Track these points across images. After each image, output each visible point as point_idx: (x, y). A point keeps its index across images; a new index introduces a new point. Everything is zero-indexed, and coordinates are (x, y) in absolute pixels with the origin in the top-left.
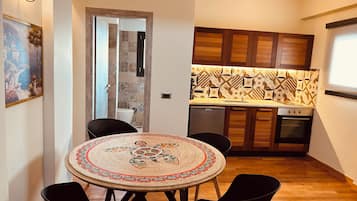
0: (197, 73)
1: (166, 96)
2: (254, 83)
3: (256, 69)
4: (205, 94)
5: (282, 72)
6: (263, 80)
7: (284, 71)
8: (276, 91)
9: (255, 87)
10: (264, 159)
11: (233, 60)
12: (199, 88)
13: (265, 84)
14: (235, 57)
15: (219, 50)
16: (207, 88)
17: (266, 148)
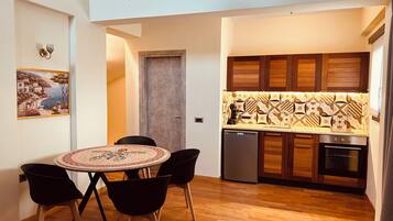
0: (244, 99)
1: (199, 120)
2: (306, 108)
3: (308, 93)
4: (253, 120)
5: (342, 96)
6: (318, 105)
7: (344, 94)
8: (335, 118)
9: (308, 113)
10: (306, 190)
11: (271, 85)
12: (246, 114)
13: (319, 109)
14: (274, 82)
15: (257, 76)
16: (254, 114)
17: (307, 178)
